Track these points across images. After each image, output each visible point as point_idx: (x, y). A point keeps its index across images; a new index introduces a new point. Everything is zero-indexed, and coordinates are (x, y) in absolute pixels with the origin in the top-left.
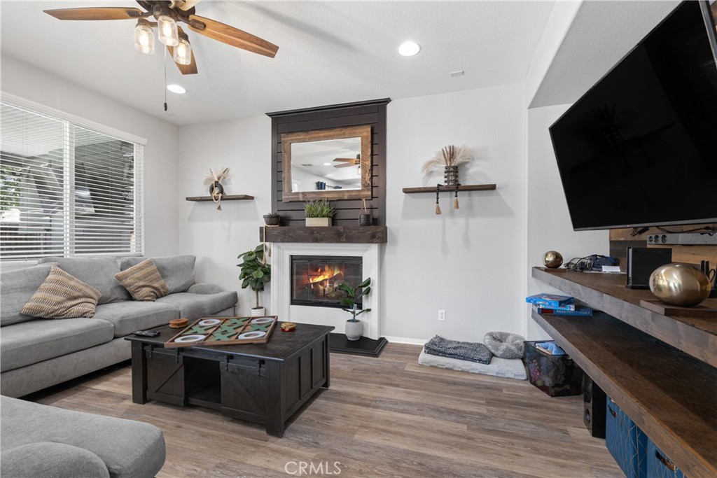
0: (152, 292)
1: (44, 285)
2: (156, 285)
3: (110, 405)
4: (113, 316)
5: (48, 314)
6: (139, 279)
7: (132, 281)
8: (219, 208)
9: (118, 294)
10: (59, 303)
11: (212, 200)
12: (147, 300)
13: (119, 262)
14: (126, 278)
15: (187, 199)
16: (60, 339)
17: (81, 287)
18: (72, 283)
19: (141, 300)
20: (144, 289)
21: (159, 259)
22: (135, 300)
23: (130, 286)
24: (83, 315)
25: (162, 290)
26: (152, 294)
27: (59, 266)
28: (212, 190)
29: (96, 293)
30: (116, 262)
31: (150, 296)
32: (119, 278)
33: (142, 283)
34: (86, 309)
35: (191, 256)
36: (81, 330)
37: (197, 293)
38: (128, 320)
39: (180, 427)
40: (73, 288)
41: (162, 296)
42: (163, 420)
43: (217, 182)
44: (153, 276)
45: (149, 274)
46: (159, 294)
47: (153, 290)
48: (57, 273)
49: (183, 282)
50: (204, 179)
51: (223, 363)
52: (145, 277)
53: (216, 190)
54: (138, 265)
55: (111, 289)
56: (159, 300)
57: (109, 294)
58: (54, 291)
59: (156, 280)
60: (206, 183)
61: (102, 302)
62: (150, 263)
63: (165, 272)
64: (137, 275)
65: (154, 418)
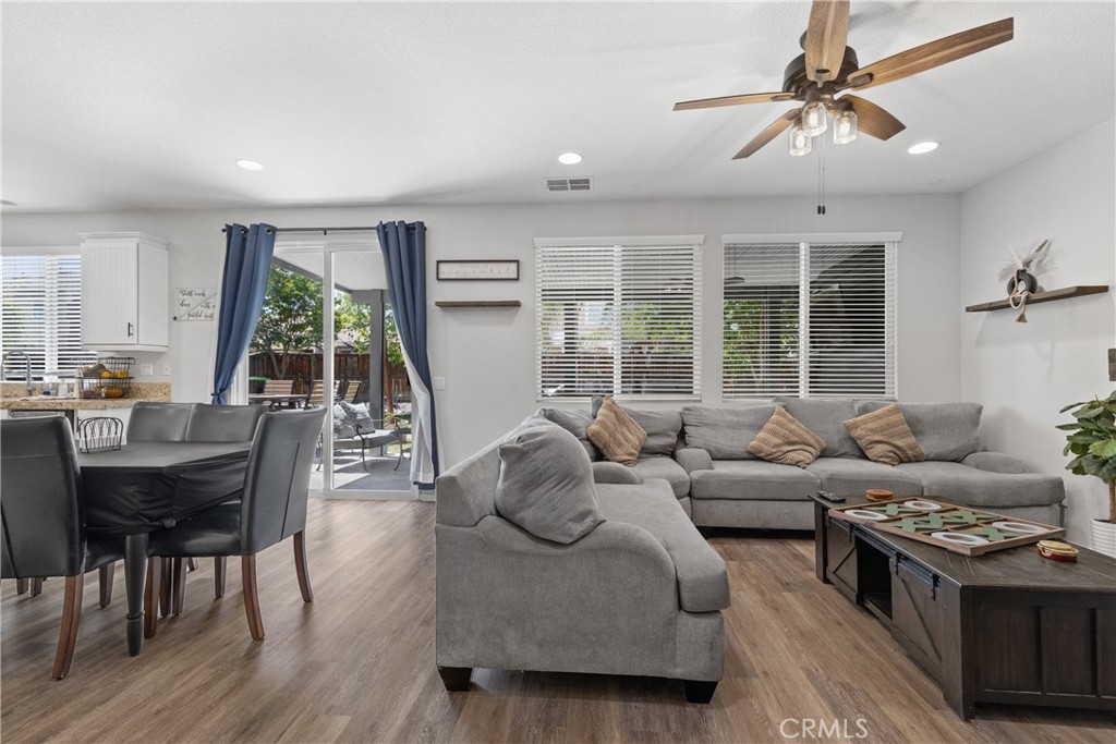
0: (891, 452)
1: (768, 425)
2: (899, 443)
3: (796, 569)
4: (823, 471)
5: (767, 455)
6: (874, 431)
7: (863, 432)
8: (1022, 319)
9: (847, 448)
10: (777, 446)
11: (1009, 306)
12: (883, 462)
13: (856, 407)
14: (857, 427)
15: (968, 310)
16: (763, 482)
17: (801, 432)
18: (792, 426)
19: (875, 461)
20: (880, 446)
21: (913, 406)
22: (867, 459)
23: (860, 439)
24: (797, 464)
25: (909, 452)
26: (892, 454)
27: (784, 407)
28: (1012, 286)
29: (818, 442)
30: (853, 407)
31: (888, 457)
32: (848, 428)
33: (876, 438)
34: (801, 458)
35: (972, 405)
36: (784, 478)
37: (978, 467)
38: (840, 480)
39: (840, 624)
40: (791, 431)
41: (910, 461)
42: (830, 608)
43: (1024, 271)
44: (896, 429)
45: (889, 426)
46: (902, 458)
47: (892, 449)
48: (780, 414)
49: (953, 446)
50: (999, 271)
51: (893, 560)
52: (881, 430)
53: (1022, 286)
54: (876, 412)
55: (840, 440)
56: (902, 465)
57: (836, 446)
58: (773, 432)
59: (902, 435)
60: (1002, 277)
61: (824, 454)
62: (897, 410)
63: (919, 427)
64: (870, 426)
65: (822, 601)
